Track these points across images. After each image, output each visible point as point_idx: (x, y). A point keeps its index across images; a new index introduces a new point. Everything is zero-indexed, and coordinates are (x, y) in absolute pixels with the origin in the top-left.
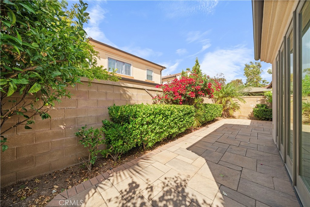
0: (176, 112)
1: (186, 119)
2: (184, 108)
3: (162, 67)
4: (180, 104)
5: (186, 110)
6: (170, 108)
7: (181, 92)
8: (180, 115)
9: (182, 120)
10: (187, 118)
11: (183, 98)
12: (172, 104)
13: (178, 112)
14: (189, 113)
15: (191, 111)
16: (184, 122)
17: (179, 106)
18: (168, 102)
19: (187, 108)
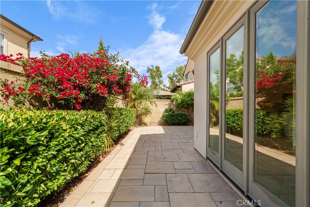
0: (66, 130)
1: (92, 142)
2: (86, 119)
3: (33, 35)
4: (75, 109)
5: (91, 122)
6: (44, 120)
7: (79, 81)
8: (77, 136)
9: (83, 145)
10: (93, 140)
11: (82, 96)
12: (54, 108)
13: (73, 129)
14: (97, 128)
15: (100, 122)
16: (87, 149)
17: (75, 112)
18: (43, 105)
19: (93, 117)
